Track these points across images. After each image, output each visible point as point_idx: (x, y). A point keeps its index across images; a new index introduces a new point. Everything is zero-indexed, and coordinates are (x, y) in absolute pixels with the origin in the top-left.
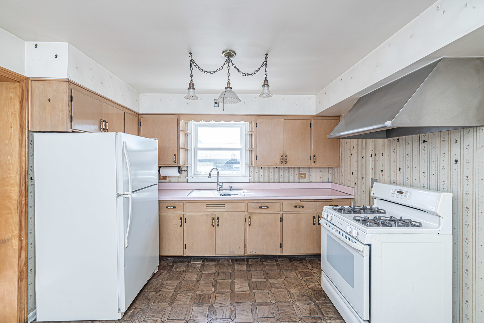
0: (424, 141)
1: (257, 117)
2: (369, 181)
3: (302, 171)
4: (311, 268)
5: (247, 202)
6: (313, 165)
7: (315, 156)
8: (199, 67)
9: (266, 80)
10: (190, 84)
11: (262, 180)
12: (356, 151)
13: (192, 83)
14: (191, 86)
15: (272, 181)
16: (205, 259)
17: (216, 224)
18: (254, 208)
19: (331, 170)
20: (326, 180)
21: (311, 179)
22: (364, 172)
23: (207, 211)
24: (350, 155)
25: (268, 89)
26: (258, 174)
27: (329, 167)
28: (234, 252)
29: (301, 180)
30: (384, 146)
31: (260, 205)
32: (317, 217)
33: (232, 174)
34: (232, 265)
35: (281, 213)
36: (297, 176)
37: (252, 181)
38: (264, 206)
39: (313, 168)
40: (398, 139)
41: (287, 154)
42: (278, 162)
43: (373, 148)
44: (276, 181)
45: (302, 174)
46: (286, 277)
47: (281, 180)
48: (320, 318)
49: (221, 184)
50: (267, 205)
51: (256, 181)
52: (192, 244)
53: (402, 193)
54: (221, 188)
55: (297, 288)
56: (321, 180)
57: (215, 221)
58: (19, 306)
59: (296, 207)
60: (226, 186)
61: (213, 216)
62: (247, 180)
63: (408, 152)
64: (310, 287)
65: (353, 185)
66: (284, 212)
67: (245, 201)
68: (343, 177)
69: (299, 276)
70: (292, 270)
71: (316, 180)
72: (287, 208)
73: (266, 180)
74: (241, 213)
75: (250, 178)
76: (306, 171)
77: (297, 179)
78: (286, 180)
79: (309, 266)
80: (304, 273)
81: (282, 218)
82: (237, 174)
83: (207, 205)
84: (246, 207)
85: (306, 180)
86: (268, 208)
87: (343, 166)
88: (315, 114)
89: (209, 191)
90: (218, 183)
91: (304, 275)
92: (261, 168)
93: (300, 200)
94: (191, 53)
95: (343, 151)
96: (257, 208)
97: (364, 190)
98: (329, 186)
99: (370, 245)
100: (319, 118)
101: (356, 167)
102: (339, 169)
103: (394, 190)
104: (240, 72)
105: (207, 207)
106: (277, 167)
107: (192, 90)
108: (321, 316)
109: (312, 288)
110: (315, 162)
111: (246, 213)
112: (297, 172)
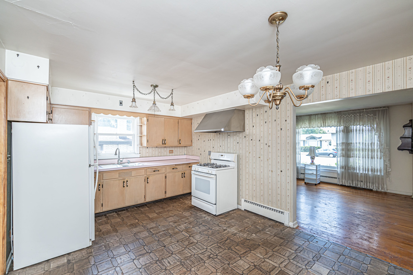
0: (229, 135)
1: (148, 115)
2: (207, 153)
3: (171, 149)
4: (182, 200)
5: (146, 168)
6: (179, 145)
7: (180, 140)
8: (138, 90)
9: (172, 102)
10: (133, 99)
11: (147, 155)
12: (201, 138)
13: (134, 98)
14: (134, 100)
15: (154, 156)
16: (118, 211)
17: (125, 185)
18: (151, 172)
19: (186, 148)
20: (183, 154)
21: (176, 154)
22: (205, 148)
23: (119, 177)
24: (197, 140)
25: (173, 107)
26: (145, 152)
27: (185, 146)
28: (138, 201)
29: (171, 154)
30: (214, 136)
31: (154, 170)
32: (183, 174)
33: (127, 152)
34: (138, 209)
35: (166, 173)
36: (168, 152)
37: (141, 156)
38: (156, 170)
39: (180, 147)
40: (220, 134)
41: (166, 139)
42: (161, 143)
43: (209, 137)
44: (156, 155)
45: (171, 151)
46: (173, 206)
47: (160, 155)
48: (196, 214)
49: (121, 160)
50: (158, 169)
51: (144, 156)
52: (108, 202)
53: (222, 155)
54: (121, 163)
55: (180, 208)
56: (181, 154)
57: (125, 184)
58: (3, 260)
59: (173, 169)
60: (124, 161)
61: (123, 180)
62: (139, 156)
63: (223, 139)
64: (186, 206)
65: (199, 155)
66: (167, 173)
67: (145, 168)
68: (193, 152)
69: (179, 204)
70: (174, 203)
71: (178, 154)
72: (169, 170)
73: (150, 155)
74: (142, 176)
75: (140, 154)
76: (173, 149)
77: (168, 154)
78: (162, 155)
79: (181, 200)
80: (180, 203)
81: (166, 176)
82: (130, 152)
83: (119, 174)
84: (146, 172)
85: (173, 154)
86: (159, 171)
87: (193, 145)
88: (180, 116)
89: (112, 165)
90: (119, 159)
91: (181, 203)
92: (147, 147)
93: (176, 165)
94: (133, 81)
95: (193, 138)
96: (152, 172)
97: (205, 157)
98: (185, 157)
99: (216, 175)
100: (182, 119)
101: (201, 146)
102: (191, 147)
103: (219, 155)
104: (160, 96)
105: (119, 175)
106: (157, 147)
107: (134, 103)
108: (196, 213)
109: (187, 207)
110: (180, 144)
111: (145, 176)
112: (168, 149)
